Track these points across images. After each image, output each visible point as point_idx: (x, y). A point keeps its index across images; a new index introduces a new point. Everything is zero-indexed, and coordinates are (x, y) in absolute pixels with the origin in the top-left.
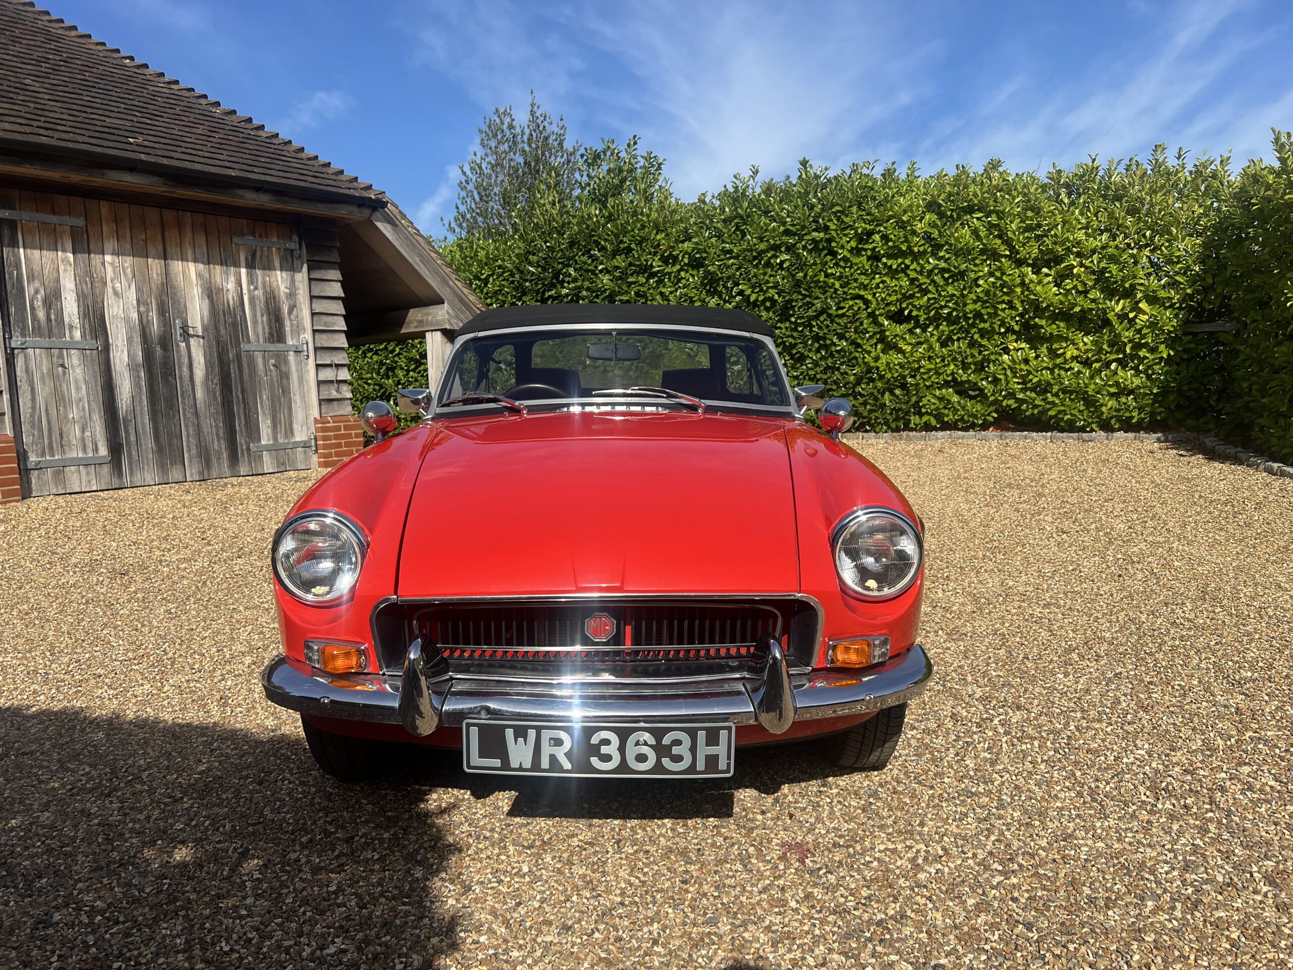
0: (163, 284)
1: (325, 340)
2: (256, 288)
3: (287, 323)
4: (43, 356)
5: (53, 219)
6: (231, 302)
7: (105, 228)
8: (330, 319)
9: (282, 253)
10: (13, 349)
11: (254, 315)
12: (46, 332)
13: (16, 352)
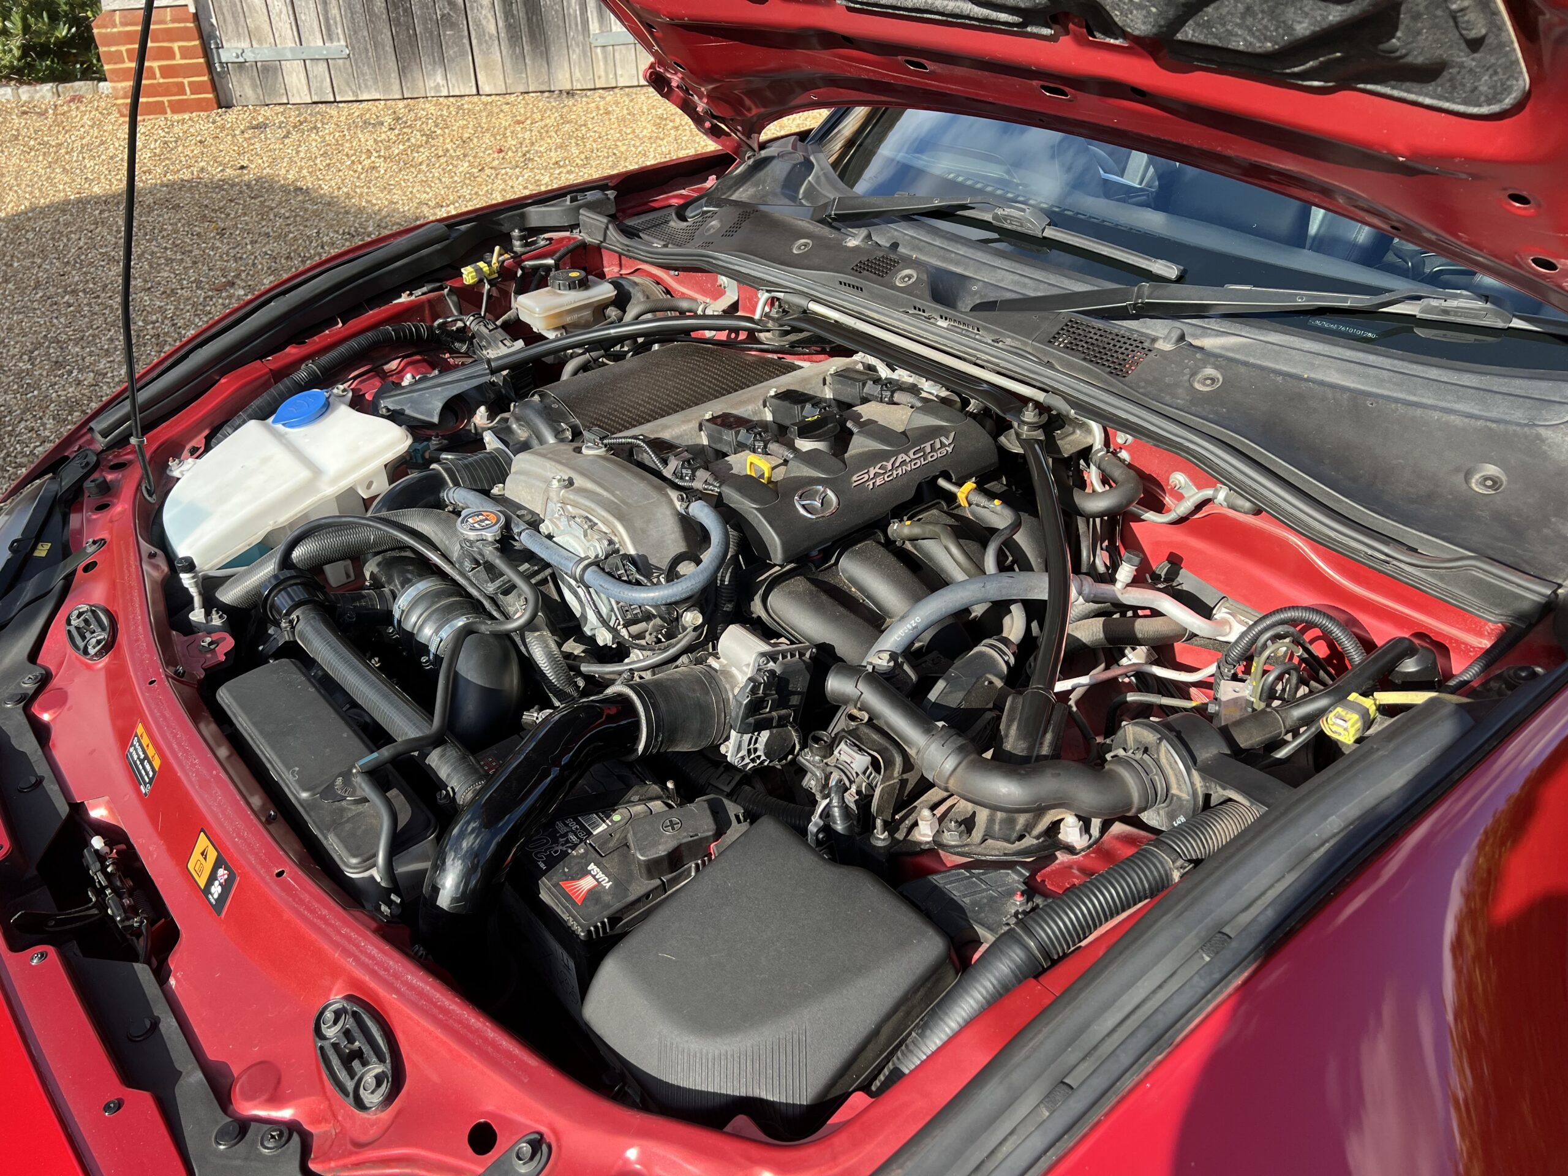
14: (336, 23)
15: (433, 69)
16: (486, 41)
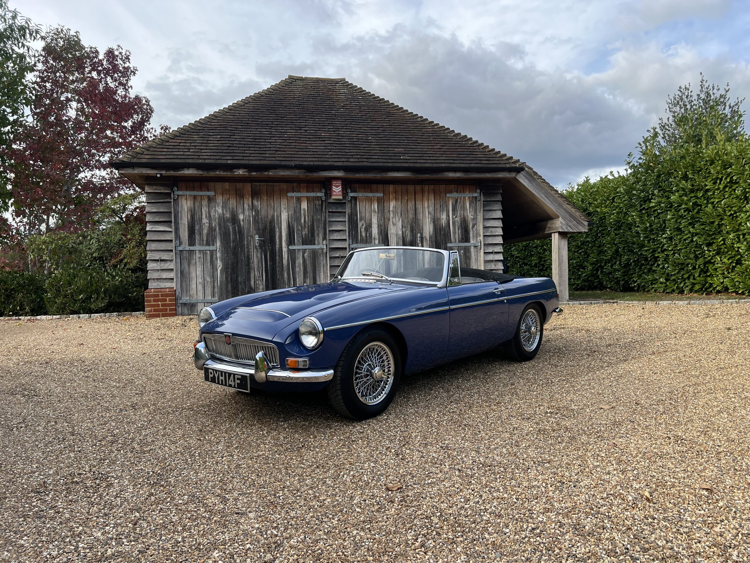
0: (413, 218)
1: (491, 240)
2: (456, 217)
3: (471, 233)
5: (371, 195)
6: (444, 224)
7: (391, 196)
8: (494, 229)
9: (471, 199)
10: (353, 248)
11: (454, 229)
12: (365, 241)
14: (216, 292)
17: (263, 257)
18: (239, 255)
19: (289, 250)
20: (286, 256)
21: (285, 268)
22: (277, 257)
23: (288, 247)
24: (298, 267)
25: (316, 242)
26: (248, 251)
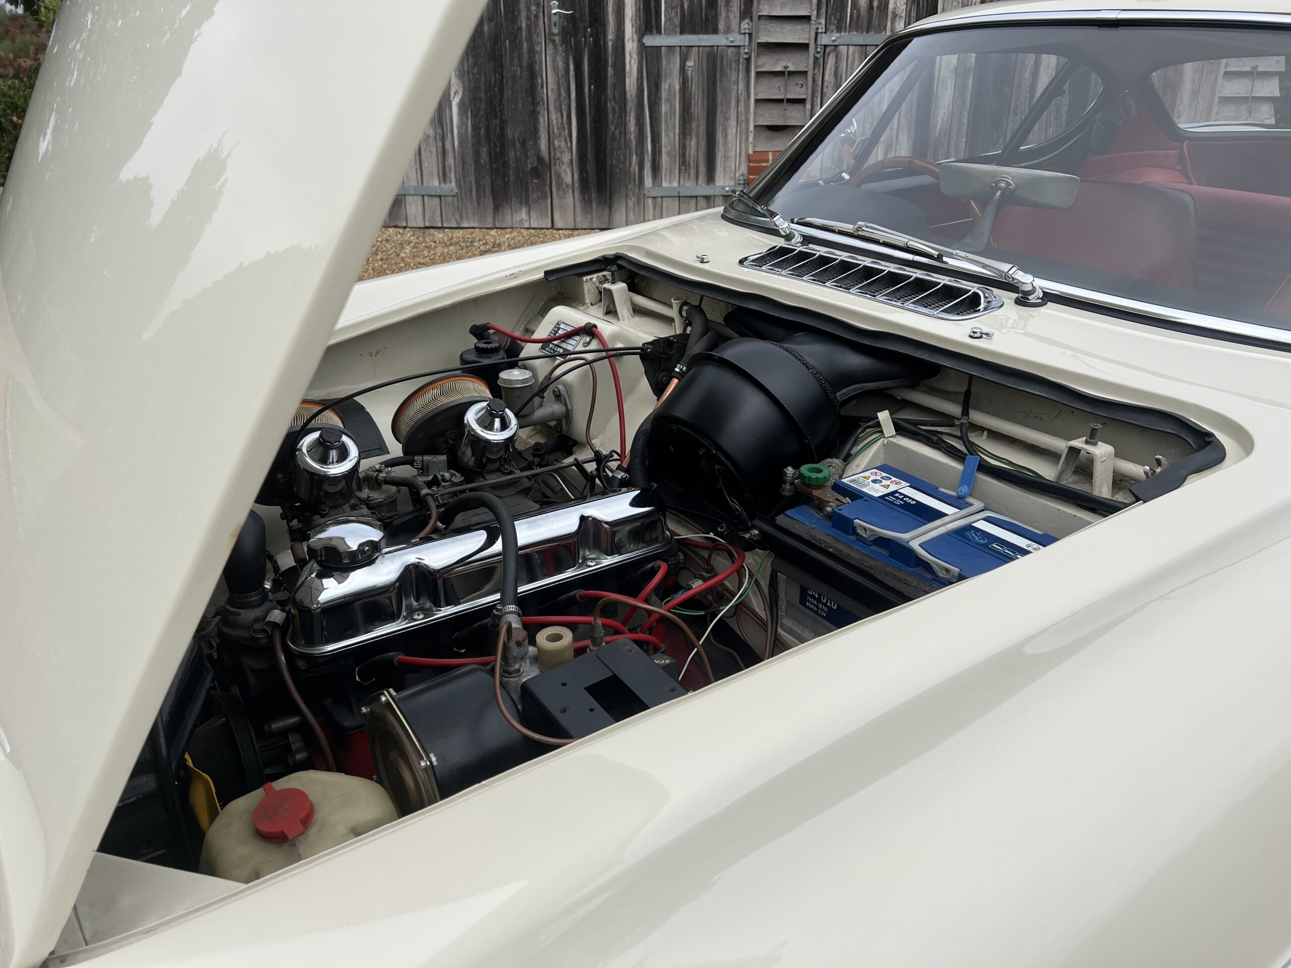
4: (857, 55)
10: (825, 46)
12: (865, 26)
13: (828, 50)
14: (450, 170)
15: (521, 208)
16: (563, 190)
17: (572, 67)
18: (507, 61)
19: (643, 49)
20: (635, 67)
21: (631, 104)
22: (610, 71)
23: (640, 40)
24: (667, 100)
25: (721, 25)
26: (532, 51)
